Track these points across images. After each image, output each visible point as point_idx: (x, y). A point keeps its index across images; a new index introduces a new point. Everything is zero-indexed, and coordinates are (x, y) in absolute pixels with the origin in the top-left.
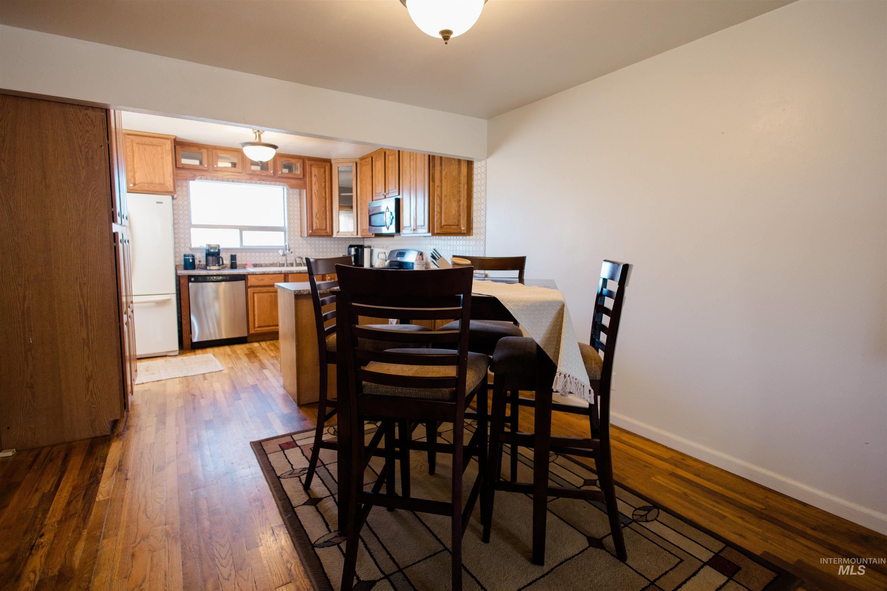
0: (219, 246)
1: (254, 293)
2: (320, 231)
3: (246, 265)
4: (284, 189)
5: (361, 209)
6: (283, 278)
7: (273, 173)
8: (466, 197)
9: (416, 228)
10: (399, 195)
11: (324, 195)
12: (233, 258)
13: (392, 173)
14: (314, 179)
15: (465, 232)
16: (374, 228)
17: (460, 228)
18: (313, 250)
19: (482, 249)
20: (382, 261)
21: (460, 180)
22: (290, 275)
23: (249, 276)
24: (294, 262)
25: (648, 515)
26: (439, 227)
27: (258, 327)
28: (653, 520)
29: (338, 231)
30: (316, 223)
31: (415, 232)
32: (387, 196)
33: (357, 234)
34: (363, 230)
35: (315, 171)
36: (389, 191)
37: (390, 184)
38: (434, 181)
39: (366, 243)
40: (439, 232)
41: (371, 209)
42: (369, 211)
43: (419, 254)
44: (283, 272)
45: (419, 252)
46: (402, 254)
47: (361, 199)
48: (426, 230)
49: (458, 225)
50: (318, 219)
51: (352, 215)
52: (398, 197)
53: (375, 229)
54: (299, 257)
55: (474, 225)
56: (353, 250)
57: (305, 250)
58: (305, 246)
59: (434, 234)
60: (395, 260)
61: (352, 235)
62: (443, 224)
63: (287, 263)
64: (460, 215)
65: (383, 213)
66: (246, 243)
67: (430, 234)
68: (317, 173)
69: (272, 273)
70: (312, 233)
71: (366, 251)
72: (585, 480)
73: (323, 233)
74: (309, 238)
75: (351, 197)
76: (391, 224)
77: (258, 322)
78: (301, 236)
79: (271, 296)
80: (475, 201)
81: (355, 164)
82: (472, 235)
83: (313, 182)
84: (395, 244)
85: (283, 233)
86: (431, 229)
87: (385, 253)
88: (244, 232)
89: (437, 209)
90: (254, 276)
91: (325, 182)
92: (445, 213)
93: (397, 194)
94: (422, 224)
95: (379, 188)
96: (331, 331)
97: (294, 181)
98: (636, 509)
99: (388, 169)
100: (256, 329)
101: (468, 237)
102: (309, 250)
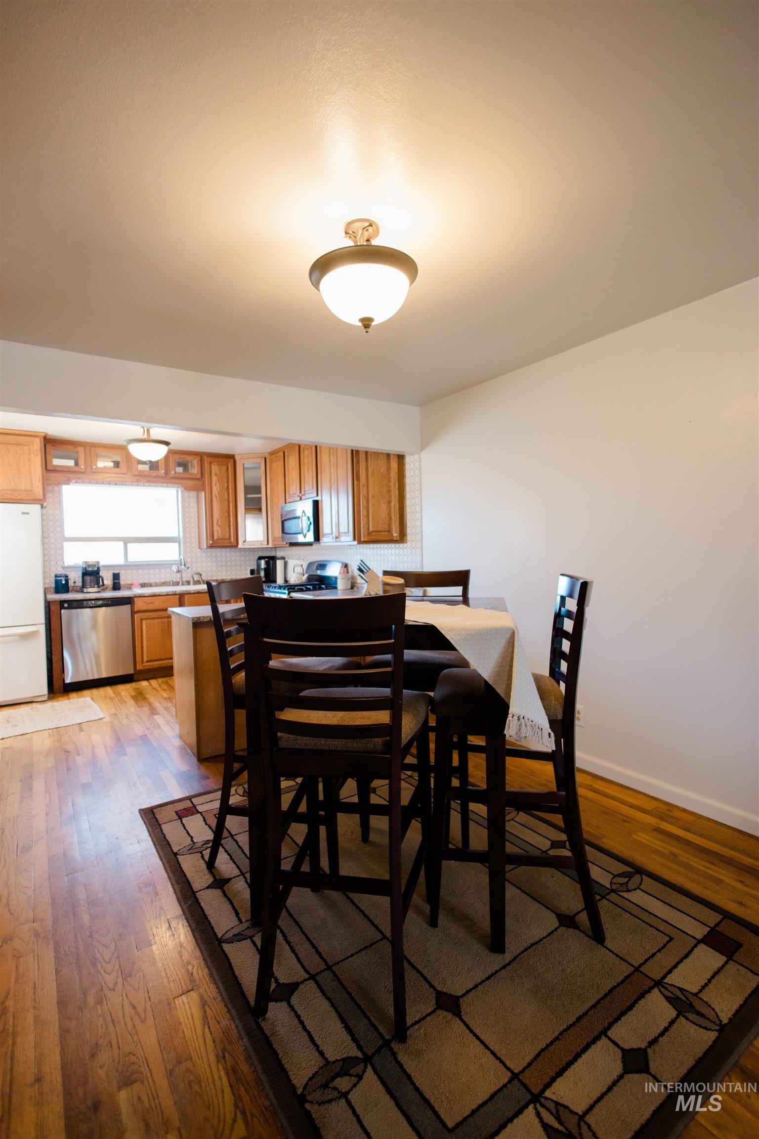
0: (98, 562)
1: (141, 620)
2: (222, 541)
3: (132, 585)
4: (177, 491)
5: (272, 514)
6: (178, 601)
7: (165, 473)
8: (397, 497)
9: (339, 535)
10: (317, 495)
11: (226, 497)
12: (116, 577)
13: (308, 469)
14: (214, 479)
15: (398, 539)
16: (288, 536)
17: (392, 535)
18: (214, 564)
19: (419, 558)
20: (298, 575)
21: (390, 478)
22: (186, 596)
23: (135, 599)
24: (191, 579)
25: (629, 883)
26: (366, 533)
27: (147, 662)
28: (635, 890)
29: (244, 540)
30: (218, 532)
31: (338, 540)
32: (303, 498)
33: (268, 544)
34: (274, 538)
35: (215, 468)
36: (305, 491)
37: (306, 485)
38: (358, 479)
39: (279, 554)
40: (366, 540)
41: (284, 513)
42: (282, 516)
43: (344, 566)
44: (178, 592)
45: (343, 563)
46: (322, 566)
47: (272, 501)
48: (351, 537)
49: (389, 531)
50: (220, 526)
51: (261, 520)
52: (316, 499)
53: (290, 537)
54: (197, 574)
55: (409, 531)
56: (263, 562)
57: (204, 564)
58: (204, 559)
59: (360, 542)
60: (314, 573)
61: (262, 544)
62: (371, 529)
63: (182, 581)
64: (391, 519)
65: (298, 518)
66: (131, 559)
67: (356, 543)
68: (217, 472)
69: (164, 594)
70: (212, 544)
71: (279, 564)
72: (552, 842)
73: (226, 543)
74: (209, 550)
75: (260, 498)
76: (309, 531)
77: (148, 656)
78: (199, 548)
79: (163, 622)
80: (408, 502)
81: (263, 460)
82: (406, 542)
83: (214, 482)
84: (314, 555)
85: (177, 544)
86: (357, 537)
87: (302, 566)
88: (129, 545)
89: (363, 512)
90: (143, 598)
91: (228, 482)
92: (373, 517)
93: (315, 495)
94: (346, 531)
95: (293, 488)
96: (238, 669)
97: (190, 482)
98: (615, 876)
99: (304, 465)
100: (144, 664)
101: (401, 545)
102: (209, 564)
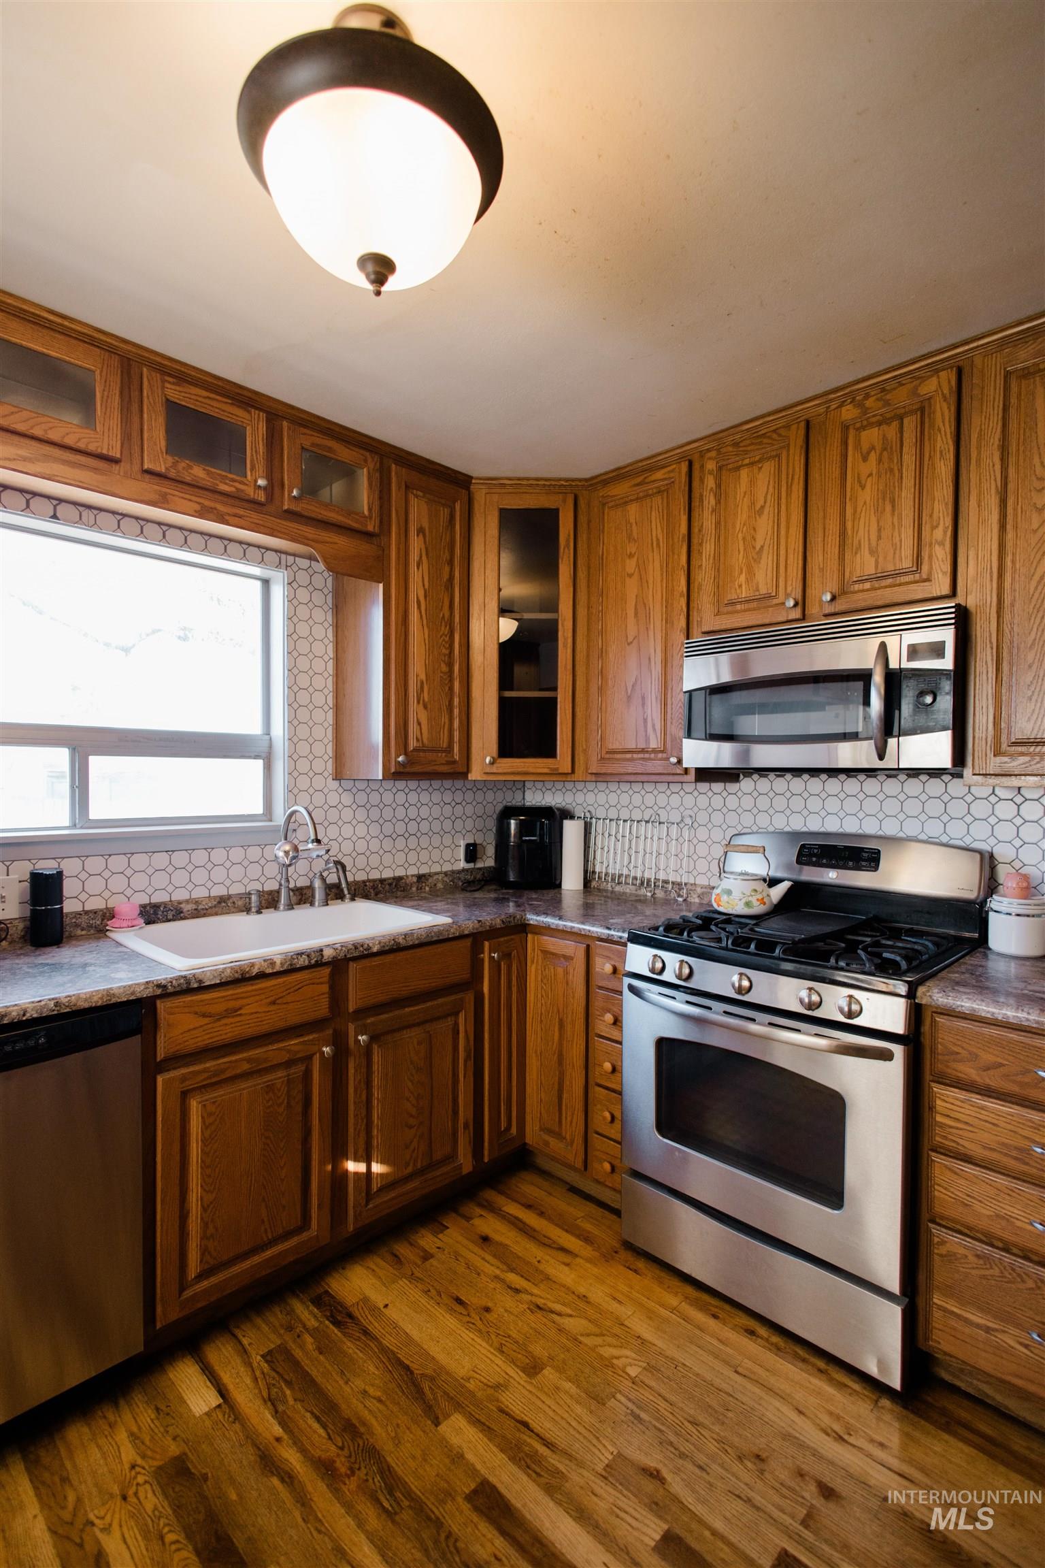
1: (185, 1095)
2: (430, 756)
3: (109, 914)
4: (266, 583)
6: (325, 988)
7: (268, 490)
12: (46, 887)
14: (416, 545)
23: (161, 1005)
27: (201, 1277)
30: (419, 724)
35: (419, 510)
44: (327, 955)
50: (425, 707)
56: (513, 823)
58: (347, 814)
66: (100, 812)
68: (424, 523)
70: (402, 764)
71: (572, 832)
73: (442, 763)
77: (203, 1247)
78: (338, 776)
79: (270, 1088)
81: (569, 501)
83: (414, 556)
85: (259, 764)
88: (95, 762)
91: (451, 562)
97: (342, 542)
102: (361, 830)
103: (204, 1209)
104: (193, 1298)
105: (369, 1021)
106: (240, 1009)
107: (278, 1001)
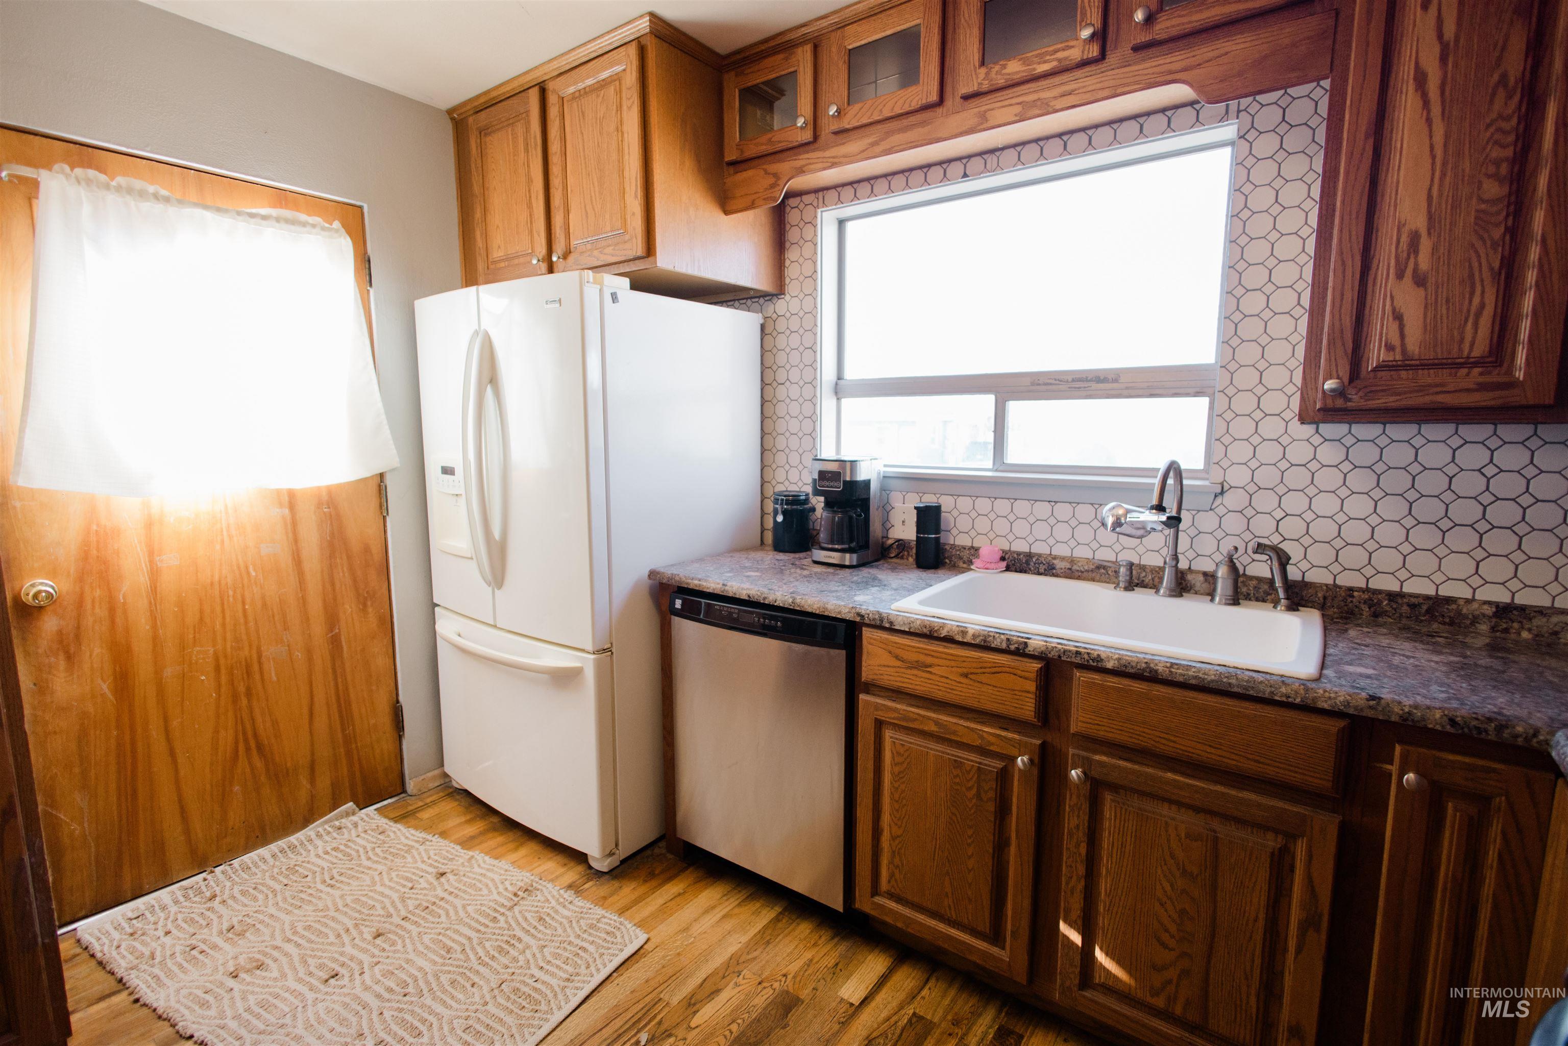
1: (879, 725)
2: (1427, 376)
3: (974, 553)
6: (1032, 686)
12: (927, 518)
18: (1392, 508)
22: (1077, 673)
23: (867, 633)
27: (891, 896)
30: (1398, 317)
44: (1036, 644)
50: (1420, 281)
54: (1260, 548)
57: (1319, 504)
58: (1329, 479)
66: (1014, 456)
70: (1340, 393)
100: (878, 900)
102: (1359, 506)
103: (893, 838)
104: (881, 907)
105: (1097, 757)
106: (930, 666)
107: (970, 676)
